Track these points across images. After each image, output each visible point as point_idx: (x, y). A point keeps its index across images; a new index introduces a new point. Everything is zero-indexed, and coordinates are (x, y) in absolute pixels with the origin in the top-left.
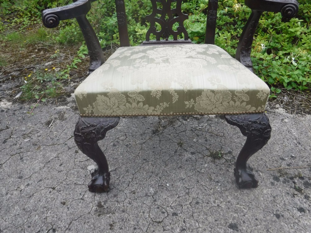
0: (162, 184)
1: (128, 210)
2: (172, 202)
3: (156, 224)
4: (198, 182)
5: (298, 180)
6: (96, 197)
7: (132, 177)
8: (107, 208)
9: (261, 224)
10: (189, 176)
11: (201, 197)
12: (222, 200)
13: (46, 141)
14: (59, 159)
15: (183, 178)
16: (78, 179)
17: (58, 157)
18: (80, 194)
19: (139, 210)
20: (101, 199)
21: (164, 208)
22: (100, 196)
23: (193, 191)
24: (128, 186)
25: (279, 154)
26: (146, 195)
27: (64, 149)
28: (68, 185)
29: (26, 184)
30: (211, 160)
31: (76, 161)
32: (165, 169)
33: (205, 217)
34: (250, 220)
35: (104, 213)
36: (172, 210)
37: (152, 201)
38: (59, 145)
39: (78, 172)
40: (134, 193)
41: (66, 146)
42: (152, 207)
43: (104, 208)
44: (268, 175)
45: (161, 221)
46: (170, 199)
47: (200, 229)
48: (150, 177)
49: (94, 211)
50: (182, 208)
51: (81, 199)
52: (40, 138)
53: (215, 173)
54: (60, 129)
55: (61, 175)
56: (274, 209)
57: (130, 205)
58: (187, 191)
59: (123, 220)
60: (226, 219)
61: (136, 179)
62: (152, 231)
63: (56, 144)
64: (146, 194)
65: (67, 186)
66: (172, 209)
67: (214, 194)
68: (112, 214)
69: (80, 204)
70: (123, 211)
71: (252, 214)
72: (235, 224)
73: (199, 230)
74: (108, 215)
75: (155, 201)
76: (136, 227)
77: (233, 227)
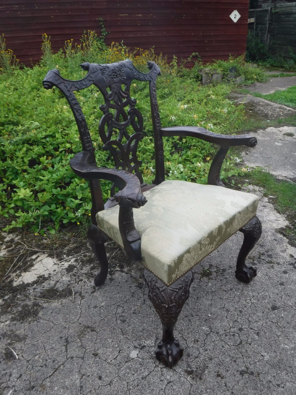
0: (206, 318)
1: (212, 355)
2: (228, 325)
3: (241, 346)
4: (221, 298)
5: (263, 257)
6: (177, 370)
7: (178, 332)
8: (197, 368)
9: (282, 295)
10: (212, 300)
11: (237, 306)
12: (249, 298)
13: (39, 374)
14: (89, 376)
15: (210, 303)
16: (139, 373)
17: (84, 375)
18: (161, 380)
19: (218, 348)
20: (182, 367)
21: (230, 332)
22: (178, 367)
23: (228, 307)
24: (185, 340)
25: (236, 248)
26: (207, 335)
27: (77, 363)
28: (138, 385)
30: (207, 278)
31: (109, 361)
32: (191, 307)
33: (256, 315)
34: (275, 297)
35: (201, 373)
36: (236, 329)
37: (216, 335)
38: (63, 364)
39: (130, 369)
40: (198, 341)
41: (74, 359)
42: (222, 339)
43: (196, 371)
45: (240, 341)
46: (224, 324)
47: (264, 325)
48: (190, 321)
49: (192, 380)
50: (238, 322)
51: (168, 383)
52: (24, 377)
53: (222, 286)
54: (36, 350)
55: (117, 385)
56: (275, 282)
57: (208, 351)
58: (225, 309)
59: (220, 365)
60: (266, 307)
61: (182, 331)
62: (246, 352)
63: (60, 367)
64: (205, 334)
65: (139, 386)
66: (234, 328)
67: (240, 299)
68: (207, 368)
69: (174, 387)
70: (211, 359)
71: (272, 293)
72: (273, 306)
74: (206, 372)
75: (218, 333)
76: (234, 359)
77: (274, 308)
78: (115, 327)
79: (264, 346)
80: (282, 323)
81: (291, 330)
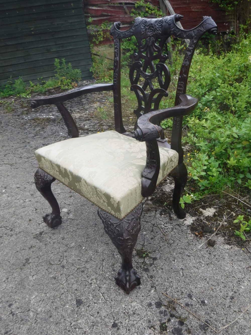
0: (82, 246)
1: (48, 246)
2: (71, 259)
3: (48, 263)
5: (175, 322)
6: (45, 228)
7: (75, 230)
9: (95, 318)
10: (103, 253)
11: (90, 270)
12: (98, 282)
15: (99, 251)
19: (53, 250)
20: (46, 230)
21: (63, 259)
22: (48, 228)
23: (91, 263)
24: (66, 233)
25: (194, 291)
32: (97, 238)
33: (75, 282)
34: (94, 309)
35: (38, 239)
36: (65, 263)
37: (64, 251)
40: (63, 239)
42: (59, 253)
43: (41, 236)
44: (157, 296)
45: (52, 264)
46: (73, 257)
47: (62, 286)
48: (83, 237)
49: (36, 234)
50: (72, 267)
51: (39, 224)
56: (120, 319)
57: (53, 244)
58: (89, 260)
59: (39, 248)
60: (82, 295)
61: (75, 232)
62: (41, 265)
64: (67, 244)
66: (67, 263)
67: (99, 275)
68: (40, 242)
69: (35, 226)
70: (46, 245)
71: (101, 307)
72: (82, 302)
73: (60, 286)
74: (37, 241)
75: (66, 251)
76: (39, 257)
77: (79, 302)
79: (41, 279)
80: (58, 303)
81: (48, 307)
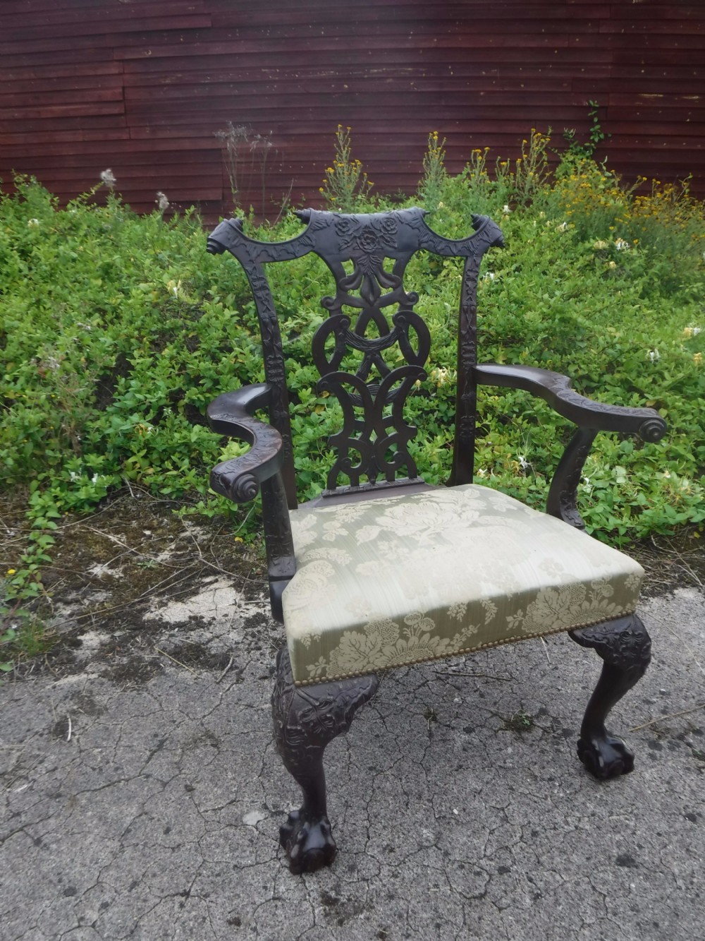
0: (443, 814)
1: (399, 891)
2: (483, 847)
3: (477, 902)
4: (511, 789)
5: (694, 739)
6: (307, 884)
7: (366, 815)
8: (349, 900)
9: (671, 842)
10: (487, 783)
11: (535, 819)
12: (578, 814)
13: (81, 779)
14: (153, 818)
15: (479, 788)
16: (236, 854)
17: (146, 814)
18: (265, 888)
19: (424, 883)
20: (321, 884)
21: (474, 864)
22: (315, 879)
23: (513, 812)
24: (368, 837)
25: (638, 694)
26: (421, 847)
27: (150, 789)
28: (218, 875)
29: (98, 905)
30: (514, 736)
31: (202, 810)
32: (429, 779)
33: (565, 857)
34: (649, 839)
35: (350, 914)
36: (493, 863)
37: (441, 857)
38: (127, 780)
39: (226, 838)
40: (392, 850)
41: (151, 779)
42: (448, 870)
43: (343, 904)
44: (637, 742)
45: (483, 892)
46: (475, 841)
47: (569, 885)
48: (407, 805)
49: (322, 917)
50: (510, 852)
51: (274, 899)
52: (58, 775)
53: (536, 764)
54: (104, 739)
55: (184, 856)
56: (678, 806)
57: (398, 879)
58: (501, 814)
59: (400, 916)
60: (605, 851)
61: (376, 817)
62: (477, 919)
63: (119, 782)
64: (418, 845)
65: (219, 878)
66: (492, 860)
67: (557, 807)
68: (368, 910)
69: (279, 912)
70: (391, 897)
71: (646, 827)
72: (625, 855)
73: (567, 888)
74: (362, 916)
75: (446, 854)
76: (438, 921)
77: (625, 861)
78: (256, 756)
79: (531, 928)
80: (618, 902)
81: (628, 926)
